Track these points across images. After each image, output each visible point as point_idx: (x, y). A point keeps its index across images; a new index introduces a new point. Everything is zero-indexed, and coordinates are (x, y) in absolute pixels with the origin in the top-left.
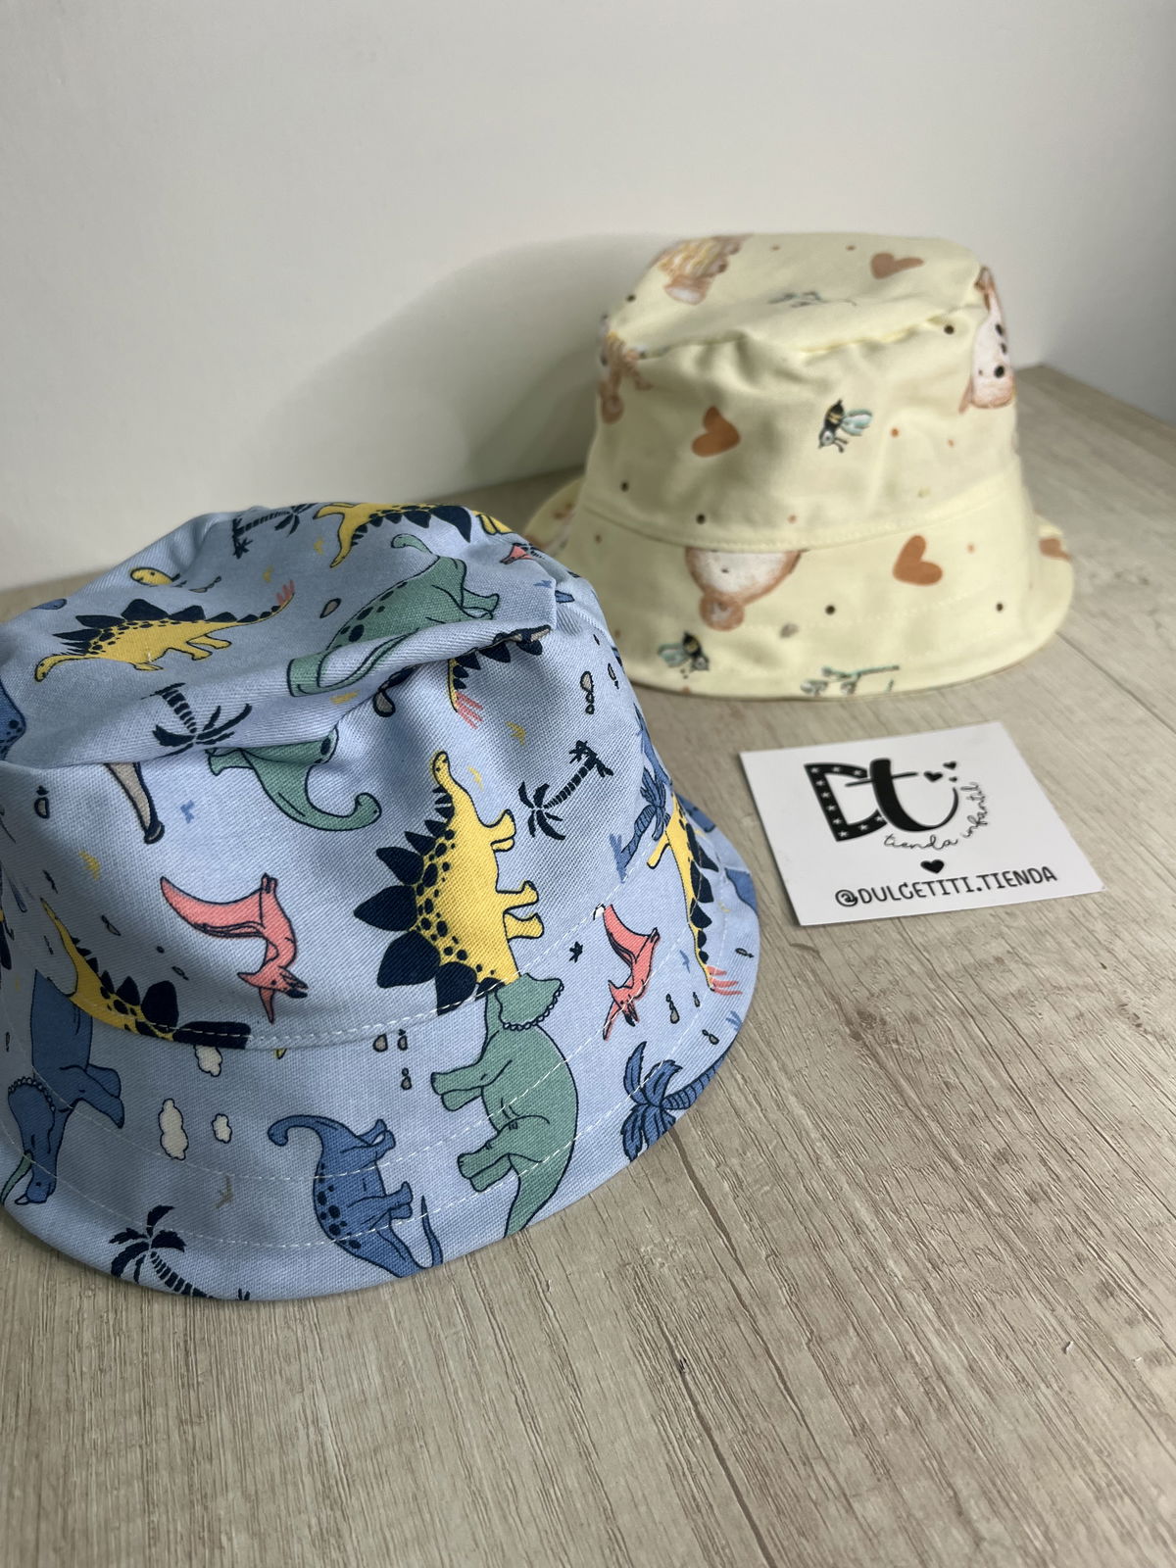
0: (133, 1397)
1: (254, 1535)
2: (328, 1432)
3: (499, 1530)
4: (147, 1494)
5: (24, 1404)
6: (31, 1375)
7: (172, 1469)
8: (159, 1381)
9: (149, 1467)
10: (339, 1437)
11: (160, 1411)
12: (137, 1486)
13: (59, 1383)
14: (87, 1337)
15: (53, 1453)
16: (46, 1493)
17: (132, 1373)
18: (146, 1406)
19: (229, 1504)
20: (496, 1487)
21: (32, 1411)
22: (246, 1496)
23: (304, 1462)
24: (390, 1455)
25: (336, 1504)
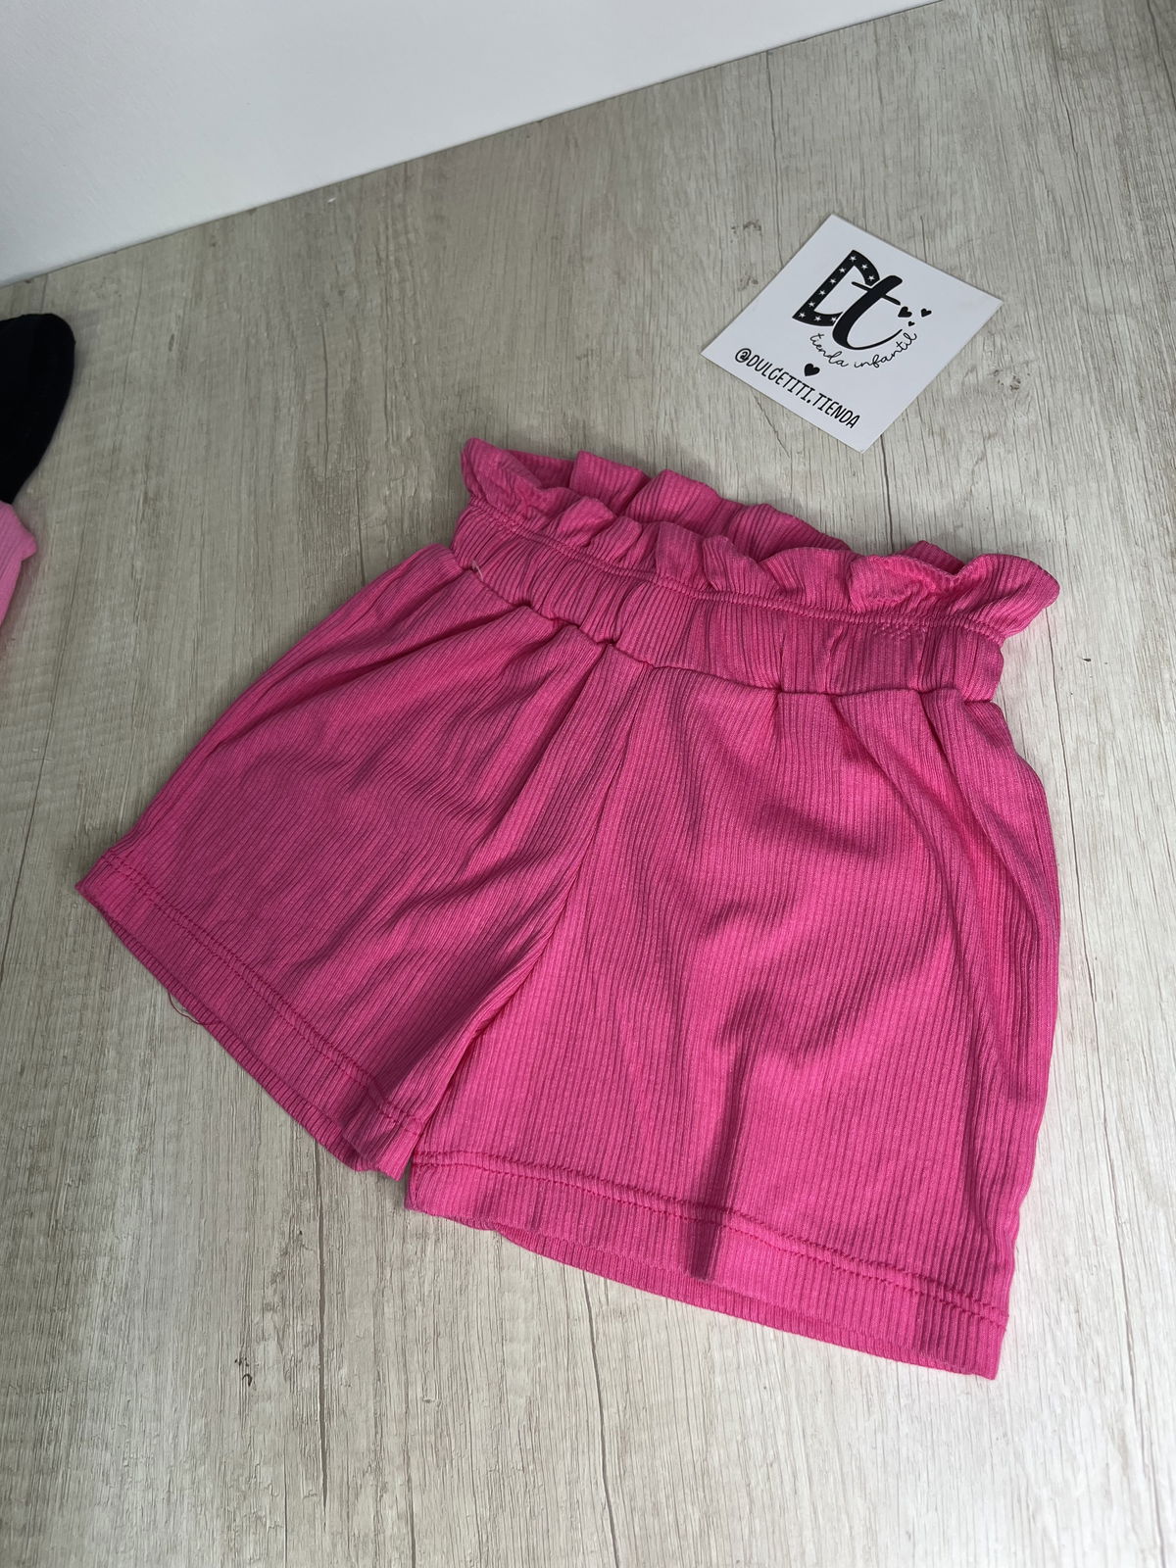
0: (84, 968)
1: (118, 1053)
2: (158, 1013)
3: (213, 1083)
4: (81, 1019)
5: (40, 959)
6: (45, 944)
7: (93, 1011)
8: (96, 964)
9: (85, 1006)
10: (162, 1016)
11: (93, 979)
12: (78, 1014)
13: (56, 952)
14: (71, 930)
15: (48, 988)
16: (42, 1008)
17: (86, 956)
18: (88, 975)
19: (112, 1034)
20: (218, 1063)
21: (43, 964)
22: (119, 1034)
23: (145, 1024)
24: (180, 1032)
25: (153, 1049)
